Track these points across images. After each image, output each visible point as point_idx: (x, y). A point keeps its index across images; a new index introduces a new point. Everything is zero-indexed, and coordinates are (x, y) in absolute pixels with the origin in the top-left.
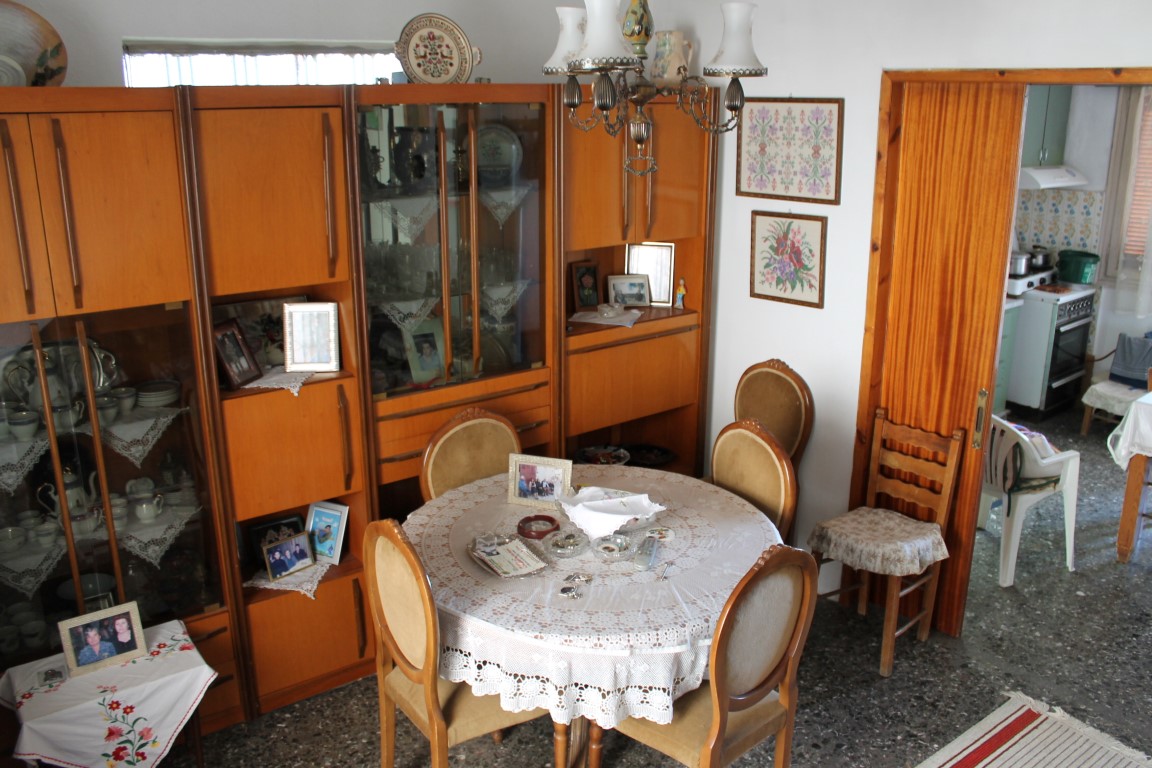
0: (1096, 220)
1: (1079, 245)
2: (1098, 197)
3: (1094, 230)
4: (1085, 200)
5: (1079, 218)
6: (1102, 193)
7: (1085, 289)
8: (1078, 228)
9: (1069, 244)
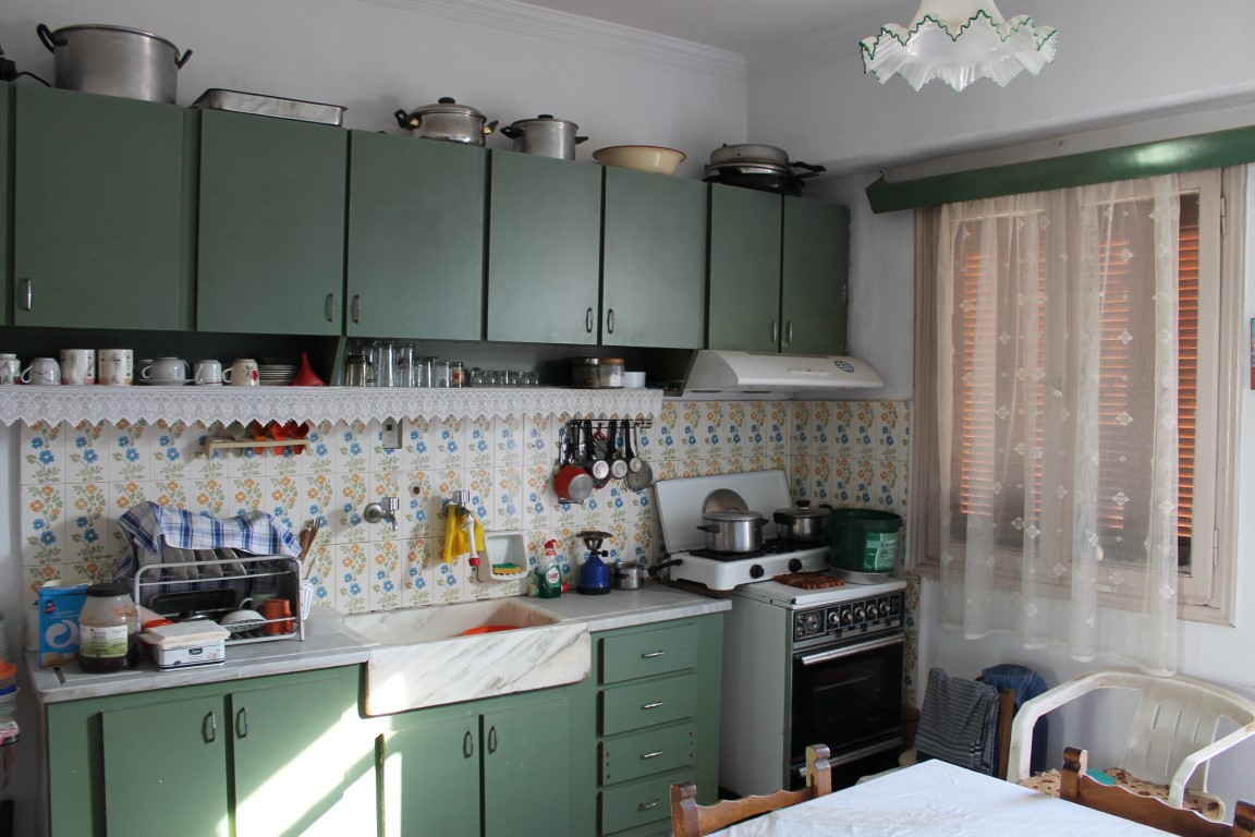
0: (904, 453)
1: (881, 500)
2: (901, 410)
3: (901, 470)
4: (884, 417)
5: (878, 450)
6: (906, 403)
7: (876, 581)
8: (878, 469)
9: (866, 498)
